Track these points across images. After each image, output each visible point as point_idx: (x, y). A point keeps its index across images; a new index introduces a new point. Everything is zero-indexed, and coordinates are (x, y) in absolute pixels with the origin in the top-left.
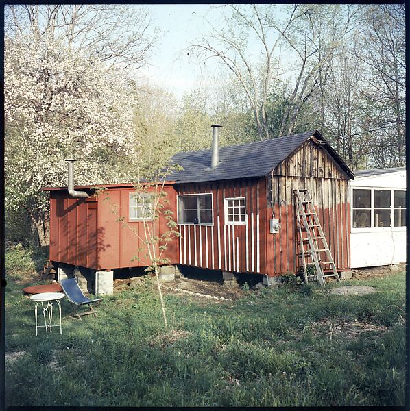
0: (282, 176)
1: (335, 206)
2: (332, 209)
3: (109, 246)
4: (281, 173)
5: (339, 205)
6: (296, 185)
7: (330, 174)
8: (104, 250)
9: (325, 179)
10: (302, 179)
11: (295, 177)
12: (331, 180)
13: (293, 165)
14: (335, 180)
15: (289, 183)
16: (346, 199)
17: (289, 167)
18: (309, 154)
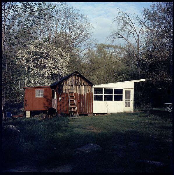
0: (63, 85)
1: (86, 94)
2: (85, 95)
3: (28, 105)
4: (64, 84)
5: (88, 94)
6: (70, 87)
7: (84, 84)
8: (26, 106)
9: (82, 86)
10: (72, 86)
11: (69, 85)
12: (84, 86)
13: (68, 82)
14: (86, 86)
15: (67, 87)
16: (91, 91)
17: (67, 82)
18: (75, 78)
